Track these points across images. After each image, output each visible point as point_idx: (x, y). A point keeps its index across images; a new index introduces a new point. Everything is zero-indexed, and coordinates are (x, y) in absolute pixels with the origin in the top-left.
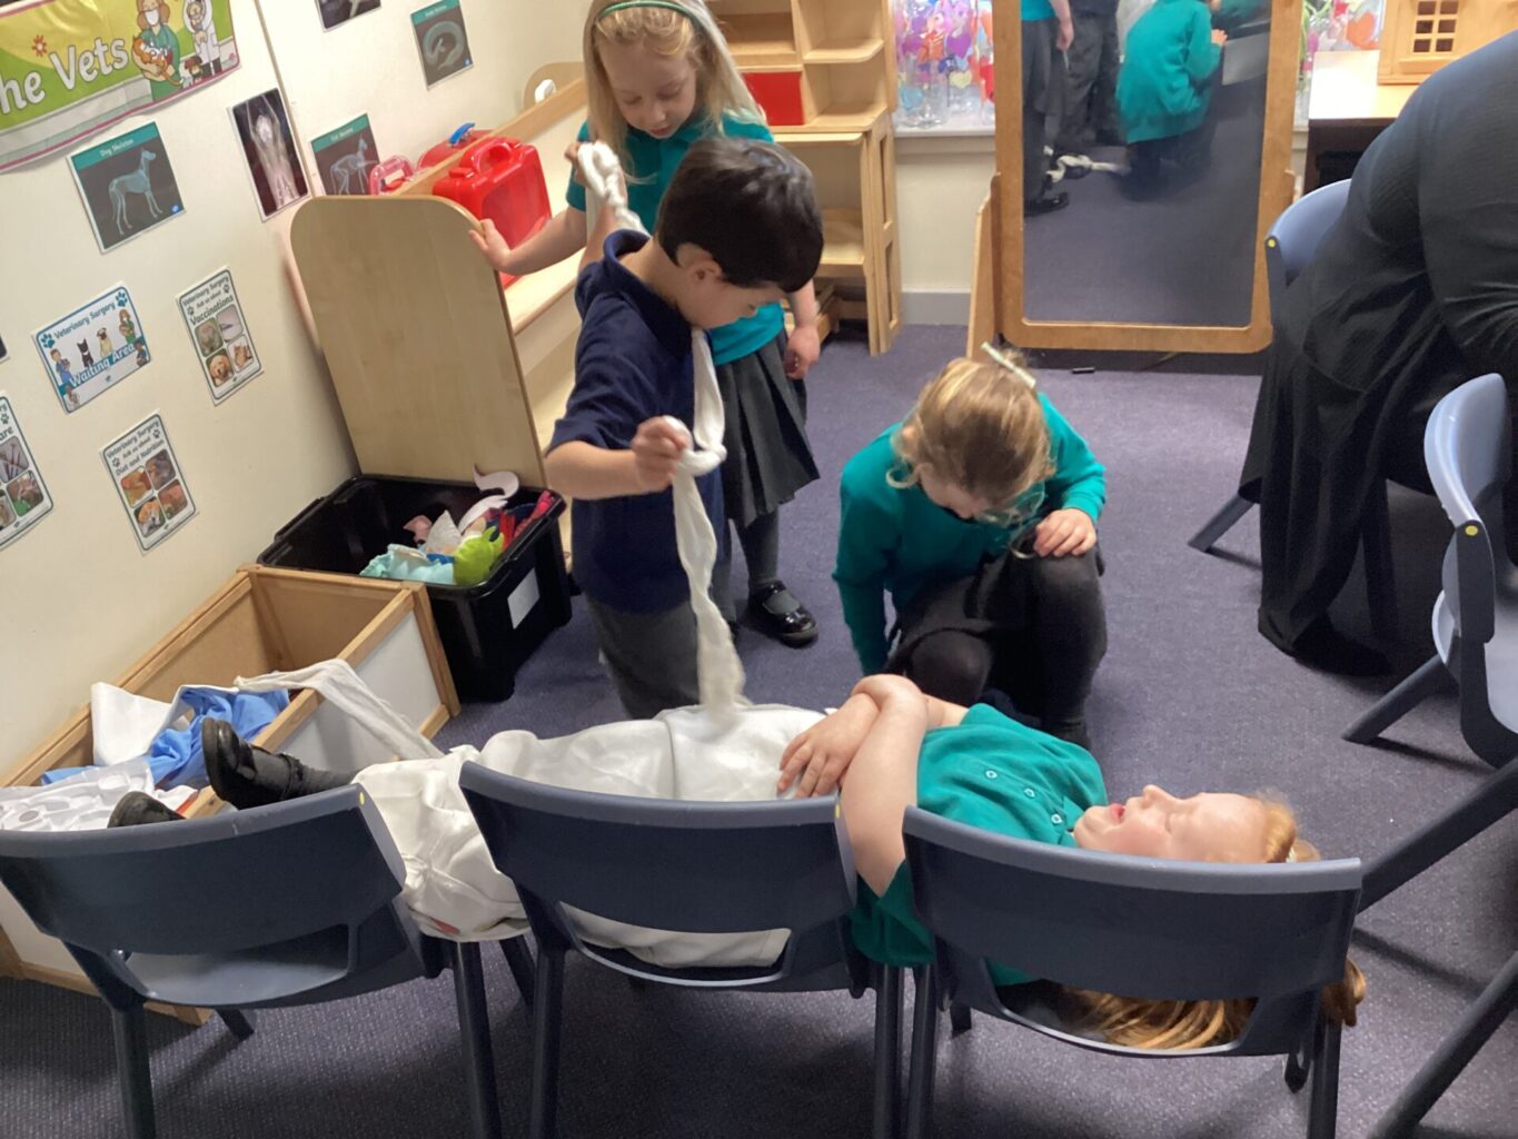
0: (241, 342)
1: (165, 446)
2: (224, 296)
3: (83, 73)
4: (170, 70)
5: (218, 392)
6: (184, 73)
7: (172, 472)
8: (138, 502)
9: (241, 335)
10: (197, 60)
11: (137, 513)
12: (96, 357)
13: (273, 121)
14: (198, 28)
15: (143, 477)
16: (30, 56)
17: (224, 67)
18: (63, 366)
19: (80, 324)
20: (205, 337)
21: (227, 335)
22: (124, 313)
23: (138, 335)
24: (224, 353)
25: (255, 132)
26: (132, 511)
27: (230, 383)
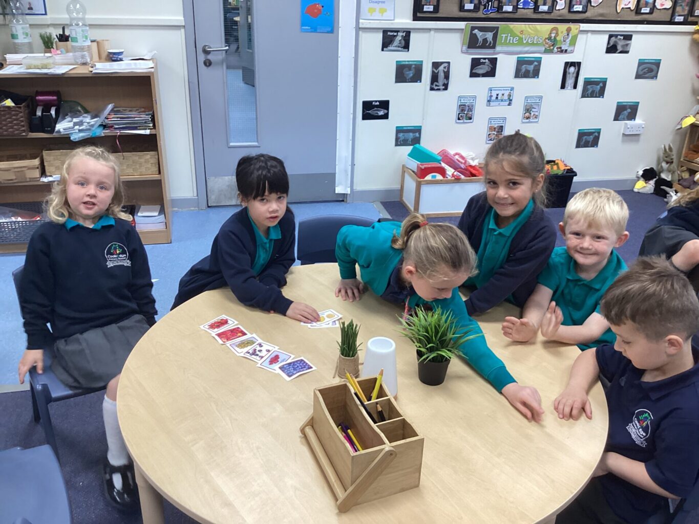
0: (537, 114)
1: (504, 125)
2: (538, 101)
3: (529, 40)
4: (552, 48)
5: (524, 121)
6: (555, 49)
7: (502, 131)
8: (490, 133)
9: (537, 112)
10: (561, 48)
11: (489, 135)
12: (499, 98)
13: (575, 69)
14: (564, 41)
15: (495, 128)
16: (518, 34)
17: (568, 52)
18: (491, 96)
19: (500, 90)
20: (528, 108)
21: (533, 110)
22: (510, 92)
23: (511, 99)
24: (530, 113)
25: (569, 69)
26: (488, 133)
27: (527, 121)
